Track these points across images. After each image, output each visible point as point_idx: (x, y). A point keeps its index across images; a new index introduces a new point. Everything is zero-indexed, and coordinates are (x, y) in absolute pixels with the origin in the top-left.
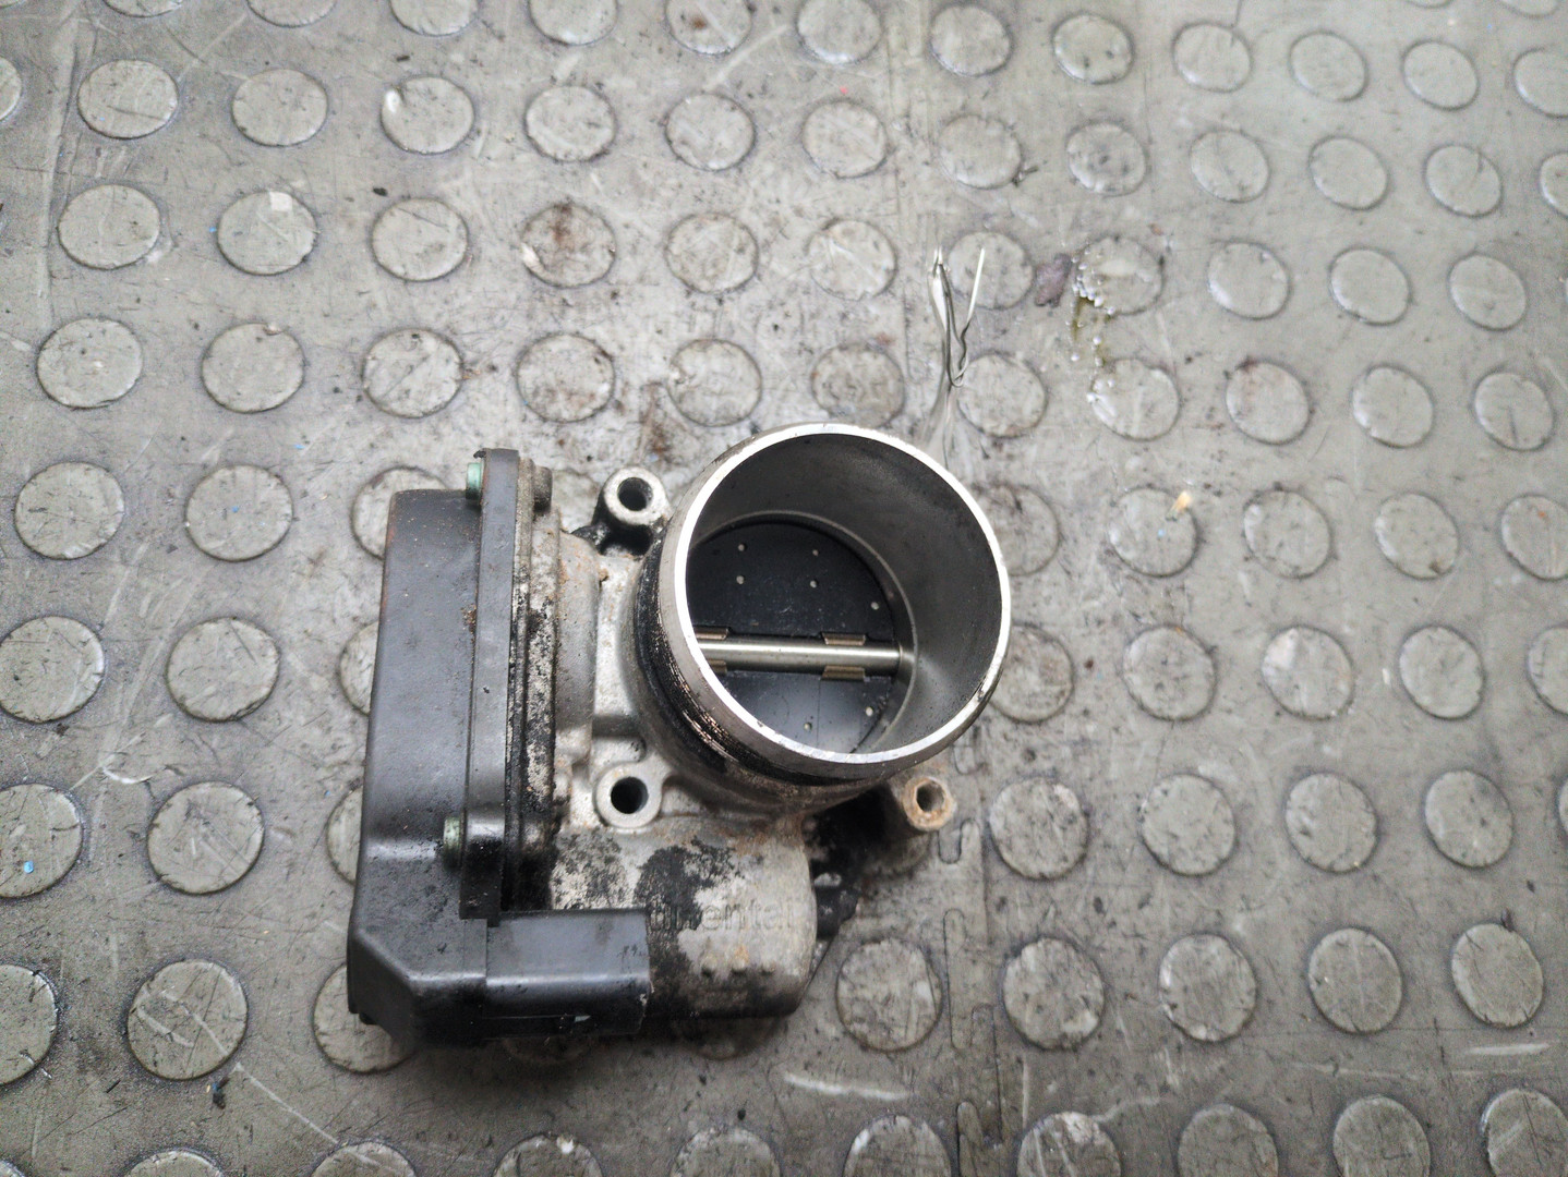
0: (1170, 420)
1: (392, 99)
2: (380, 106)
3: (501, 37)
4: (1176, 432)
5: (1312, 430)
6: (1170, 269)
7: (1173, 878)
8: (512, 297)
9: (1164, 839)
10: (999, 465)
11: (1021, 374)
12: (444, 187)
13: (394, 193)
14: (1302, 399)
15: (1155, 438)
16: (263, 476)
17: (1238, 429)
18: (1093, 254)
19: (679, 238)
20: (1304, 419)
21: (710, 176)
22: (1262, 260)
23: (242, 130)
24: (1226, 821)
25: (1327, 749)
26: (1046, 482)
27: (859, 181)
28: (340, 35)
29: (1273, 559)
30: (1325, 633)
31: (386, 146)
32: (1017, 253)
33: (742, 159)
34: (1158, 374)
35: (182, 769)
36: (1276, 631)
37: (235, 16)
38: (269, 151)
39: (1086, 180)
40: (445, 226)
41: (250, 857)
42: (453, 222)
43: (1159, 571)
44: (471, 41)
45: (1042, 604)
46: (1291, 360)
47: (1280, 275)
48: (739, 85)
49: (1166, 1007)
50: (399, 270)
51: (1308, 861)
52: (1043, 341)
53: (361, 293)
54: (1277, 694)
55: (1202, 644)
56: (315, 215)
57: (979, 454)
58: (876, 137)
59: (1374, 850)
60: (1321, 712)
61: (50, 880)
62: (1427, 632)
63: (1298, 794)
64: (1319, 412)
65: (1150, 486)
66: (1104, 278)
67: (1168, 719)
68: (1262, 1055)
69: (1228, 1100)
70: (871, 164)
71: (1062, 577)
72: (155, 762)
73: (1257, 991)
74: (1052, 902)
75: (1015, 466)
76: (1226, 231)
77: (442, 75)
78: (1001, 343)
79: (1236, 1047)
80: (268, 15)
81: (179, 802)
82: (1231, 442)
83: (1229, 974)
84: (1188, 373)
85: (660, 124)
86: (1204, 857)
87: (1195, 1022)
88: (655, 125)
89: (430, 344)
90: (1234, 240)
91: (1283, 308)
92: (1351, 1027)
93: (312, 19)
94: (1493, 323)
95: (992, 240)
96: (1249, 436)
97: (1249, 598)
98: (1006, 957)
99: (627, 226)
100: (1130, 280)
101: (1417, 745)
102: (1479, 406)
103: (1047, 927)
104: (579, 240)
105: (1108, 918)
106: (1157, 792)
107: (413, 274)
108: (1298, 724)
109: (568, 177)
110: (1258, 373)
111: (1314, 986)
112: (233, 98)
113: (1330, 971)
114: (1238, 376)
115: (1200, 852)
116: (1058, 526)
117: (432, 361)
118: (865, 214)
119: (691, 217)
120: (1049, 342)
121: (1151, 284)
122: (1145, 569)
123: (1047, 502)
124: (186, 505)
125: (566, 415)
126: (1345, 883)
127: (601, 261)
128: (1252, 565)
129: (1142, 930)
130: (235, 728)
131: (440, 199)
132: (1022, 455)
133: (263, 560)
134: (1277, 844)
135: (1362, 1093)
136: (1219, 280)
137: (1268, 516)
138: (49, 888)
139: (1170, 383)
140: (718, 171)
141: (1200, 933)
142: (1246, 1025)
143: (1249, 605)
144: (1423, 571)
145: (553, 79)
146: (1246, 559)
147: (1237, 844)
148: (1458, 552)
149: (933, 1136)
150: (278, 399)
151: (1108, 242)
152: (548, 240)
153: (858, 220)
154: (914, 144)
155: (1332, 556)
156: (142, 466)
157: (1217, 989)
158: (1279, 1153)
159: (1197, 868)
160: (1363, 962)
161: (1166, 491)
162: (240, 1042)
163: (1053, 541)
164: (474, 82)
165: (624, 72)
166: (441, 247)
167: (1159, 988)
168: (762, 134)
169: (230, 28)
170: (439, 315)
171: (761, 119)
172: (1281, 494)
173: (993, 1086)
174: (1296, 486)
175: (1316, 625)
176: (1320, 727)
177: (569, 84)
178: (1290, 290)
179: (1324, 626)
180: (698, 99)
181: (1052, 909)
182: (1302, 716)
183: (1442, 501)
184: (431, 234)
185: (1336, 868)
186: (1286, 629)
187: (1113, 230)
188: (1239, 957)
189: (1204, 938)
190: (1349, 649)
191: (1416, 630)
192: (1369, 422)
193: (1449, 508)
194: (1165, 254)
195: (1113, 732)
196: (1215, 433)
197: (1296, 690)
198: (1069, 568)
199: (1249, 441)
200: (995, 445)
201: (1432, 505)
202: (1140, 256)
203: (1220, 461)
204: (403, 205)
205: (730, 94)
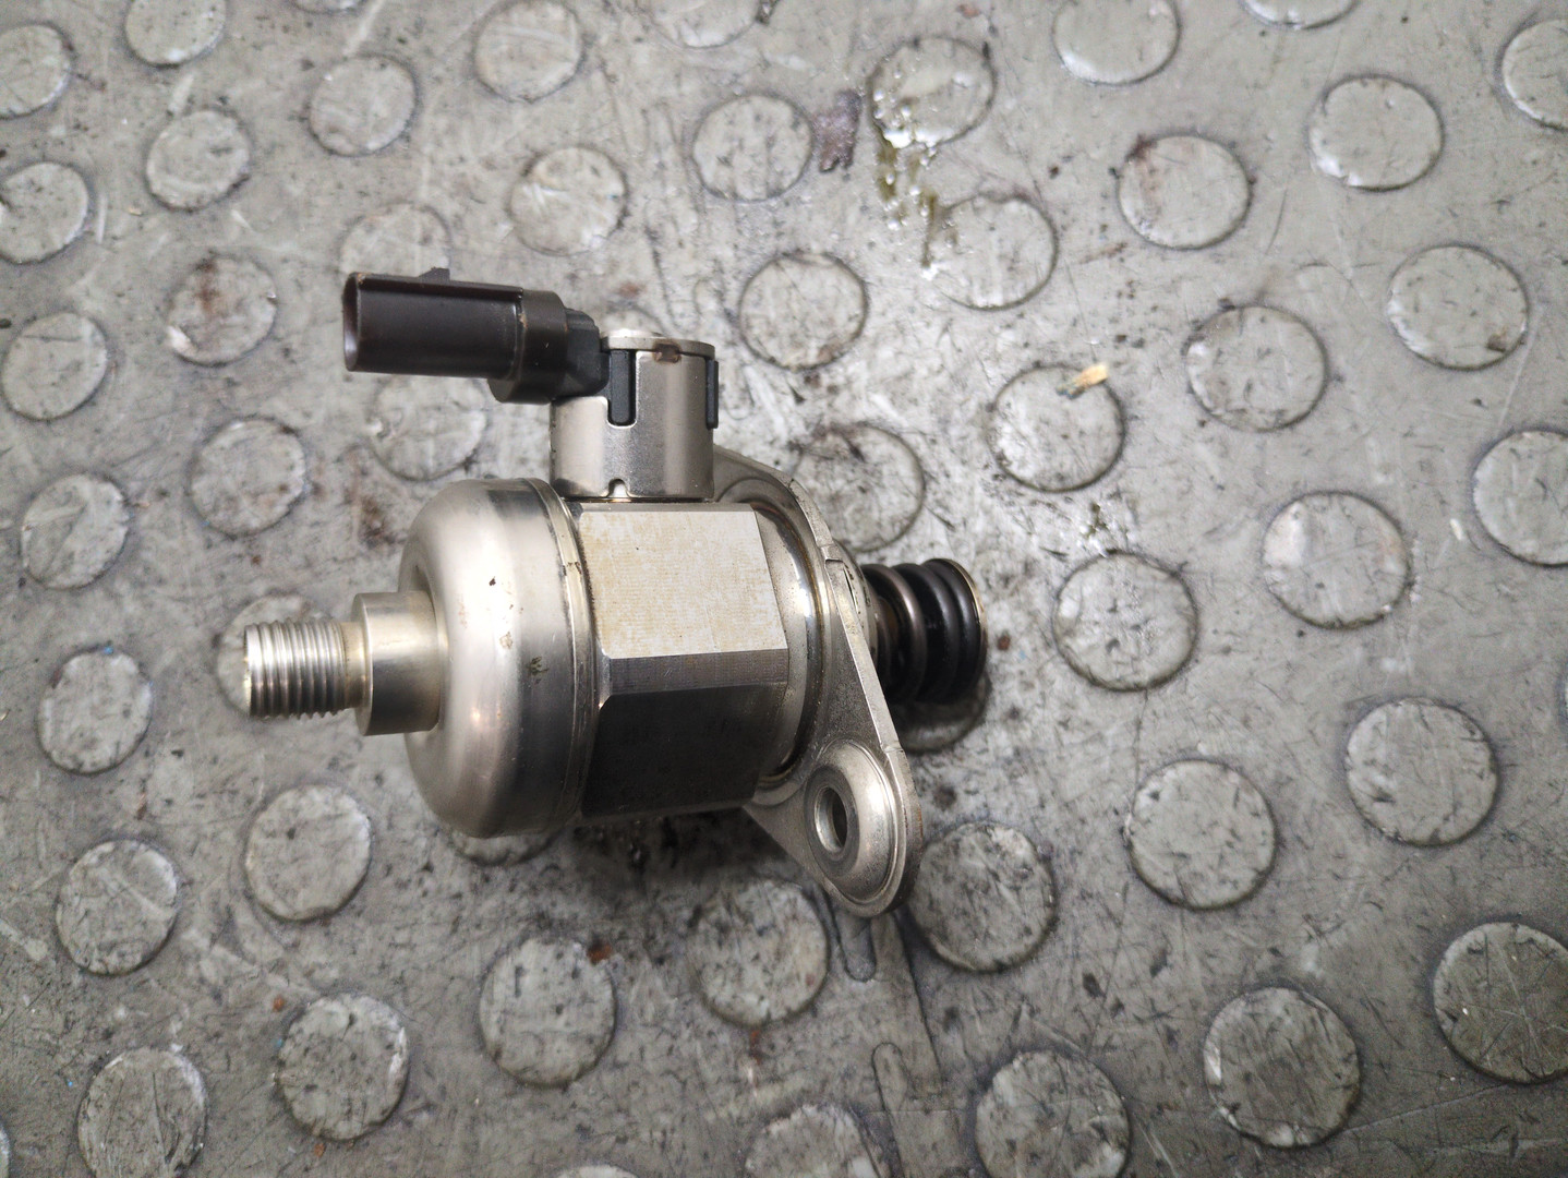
0: (1045, 265)
3: (102, 86)
4: (1058, 277)
5: (1257, 208)
6: (998, 59)
7: (1193, 919)
8: (169, 396)
9: (1168, 865)
10: (816, 406)
11: (823, 274)
12: (74, 291)
13: (16, 321)
14: (1234, 170)
15: (1029, 296)
17: (1147, 242)
18: (888, 76)
20: (1244, 196)
21: (372, 160)
24: (1256, 814)
25: (1388, 665)
26: (887, 409)
27: (558, 96)
29: (1243, 411)
30: (1350, 494)
32: (783, 113)
33: (409, 124)
34: (1013, 207)
36: (1270, 515)
40: (75, 339)
42: (87, 329)
43: (1077, 481)
44: (71, 103)
46: (1204, 120)
47: (1161, 9)
48: (386, 35)
49: (1224, 1111)
50: (39, 414)
51: (1396, 839)
52: (844, 218)
54: (1294, 605)
55: (1162, 567)
57: (790, 400)
58: (566, 31)
59: (1497, 795)
60: (1367, 611)
62: (1506, 444)
64: (1263, 180)
65: (1038, 365)
66: (907, 102)
67: (1137, 688)
68: (1390, 1148)
70: (568, 68)
71: (940, 533)
73: (1359, 1053)
74: (1023, 998)
75: (841, 401)
77: (45, 159)
78: (787, 241)
79: (1344, 1144)
82: (1139, 264)
83: (1309, 1040)
84: (1056, 191)
85: (302, 119)
86: (1232, 875)
87: (1274, 1124)
88: (294, 122)
89: (85, 487)
91: (1175, 50)
92: (1522, 1075)
95: (746, 108)
96: (1165, 247)
97: (1220, 480)
98: (972, 1093)
99: (285, 260)
100: (943, 93)
101: (1531, 619)
102: (1511, 89)
103: (1023, 1034)
104: (230, 298)
105: (1110, 1001)
106: (1144, 800)
107: (55, 410)
108: (1335, 638)
109: (207, 226)
110: (1157, 156)
111: (1447, 1026)
113: (1468, 997)
114: (1132, 172)
115: (1225, 871)
116: (918, 463)
117: (92, 509)
118: (575, 135)
119: (359, 219)
120: (853, 214)
121: (978, 86)
122: (1054, 484)
123: (895, 436)
125: (255, 523)
126: (1463, 855)
127: (264, 315)
128: (1213, 429)
129: (1163, 1005)
131: (69, 307)
132: (849, 382)
134: (1343, 826)
136: (1072, 47)
137: (1220, 353)
139: (1034, 214)
140: (382, 152)
141: (1249, 987)
142: (1351, 1109)
143: (1221, 487)
144: (1479, 355)
145: (170, 114)
146: (1202, 424)
147: (1279, 842)
148: (1528, 311)
151: (904, 53)
152: (196, 312)
153: (565, 146)
154: (618, 21)
155: (1330, 377)
157: (1296, 1066)
159: (1226, 893)
160: (1520, 971)
161: (1062, 365)
163: (914, 486)
164: (82, 154)
165: (249, 72)
167: (1207, 1086)
168: (426, 81)
170: (91, 449)
171: (422, 62)
172: (1232, 315)
174: (1249, 296)
175: (1330, 486)
176: (1368, 634)
177: (187, 111)
178: (1179, 24)
179: (1341, 484)
180: (340, 71)
181: (1025, 1007)
182: (1338, 626)
183: (1484, 244)
184: (64, 354)
185: (1443, 837)
186: (1284, 508)
187: (908, 34)
188: (1320, 1010)
189: (1260, 994)
190: (1390, 506)
191: (1490, 446)
192: (1341, 167)
193: (1499, 253)
194: (990, 39)
195: (1061, 729)
196: (1115, 259)
197: (1321, 592)
198: (948, 517)
199: (1170, 254)
200: (808, 380)
201: (1470, 255)
202: (954, 55)
203: (1131, 297)
204: (29, 331)
205: (378, 49)
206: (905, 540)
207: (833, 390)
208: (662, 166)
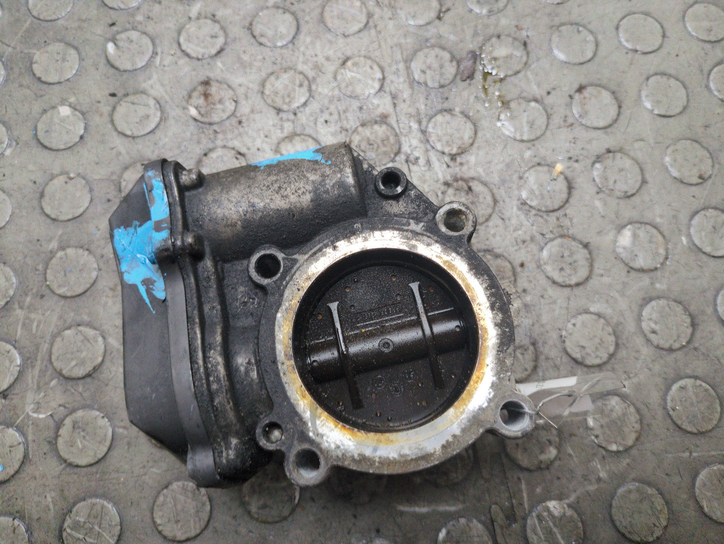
0: (544, 127)
1: (110, 47)
2: (105, 51)
4: (548, 133)
5: (622, 117)
6: (530, 48)
7: (585, 369)
8: (188, 134)
9: (577, 350)
10: (456, 170)
11: (459, 119)
12: (145, 85)
13: (120, 94)
14: (614, 102)
15: (537, 138)
16: (80, 251)
17: (581, 124)
18: (487, 48)
19: (268, 86)
20: (617, 112)
21: (279, 50)
22: (579, 32)
23: (39, 79)
24: (609, 334)
25: (658, 286)
26: (483, 174)
27: (357, 36)
28: (79, 19)
29: (613, 190)
30: (648, 224)
31: (112, 71)
32: (447, 56)
33: (294, 38)
34: (533, 104)
35: (67, 405)
36: (620, 228)
37: (25, 21)
38: (55, 87)
39: (477, 10)
40: (147, 105)
41: (108, 443)
42: (152, 102)
43: (552, 209)
44: (145, 8)
45: (491, 238)
46: (605, 82)
47: (590, 38)
48: (285, 1)
49: (593, 437)
50: (129, 133)
51: (658, 347)
52: (468, 100)
53: (112, 149)
54: (627, 261)
55: (581, 243)
56: (83, 114)
57: (445, 166)
58: (361, 11)
59: (693, 334)
60: (652, 266)
61: (12, 472)
62: (702, 212)
63: (646, 312)
64: (624, 106)
65: (539, 164)
66: (495, 59)
67: (570, 286)
68: (649, 454)
69: (634, 480)
70: (361, 25)
71: (500, 222)
72: (54, 404)
73: (641, 420)
75: (465, 168)
76: (557, 21)
77: (134, 28)
78: (446, 105)
79: (634, 452)
80: (41, 17)
81: (68, 421)
82: (578, 132)
83: (624, 414)
84: (549, 100)
85: (249, 29)
86: (601, 355)
87: (610, 443)
88: (245, 30)
90: (562, 24)
91: (595, 54)
92: (695, 431)
93: (63, 14)
94: (714, 39)
95: (432, 52)
96: (588, 127)
97: (603, 214)
99: (240, 85)
100: (509, 57)
101: (707, 274)
102: (712, 85)
104: (217, 98)
106: (570, 326)
107: (136, 133)
108: (640, 275)
109: (206, 66)
110: (587, 93)
111: (671, 412)
112: (32, 63)
113: (679, 403)
114: (577, 96)
115: (598, 353)
116: (493, 195)
118: (363, 53)
119: (272, 73)
120: (472, 99)
121: (521, 57)
122: (543, 209)
123: (485, 184)
124: (45, 274)
126: (679, 355)
127: (230, 106)
128: (601, 195)
130: (88, 380)
131: (143, 92)
132: (468, 162)
133: (88, 293)
134: (639, 341)
135: (707, 464)
136: (557, 47)
137: (605, 168)
138: (13, 476)
139: (541, 108)
140: (282, 47)
141: (605, 396)
142: (637, 439)
143: (603, 217)
144: (696, 180)
145: (190, 18)
146: (598, 193)
147: (617, 345)
148: (713, 166)
149: (480, 526)
150: (81, 210)
151: (494, 40)
152: (201, 101)
153: (359, 56)
154: (382, 10)
155: (644, 182)
156: (20, 258)
157: (619, 423)
158: (667, 503)
159: (598, 361)
160: (697, 395)
161: (548, 165)
162: (120, 536)
163: (492, 203)
164: (150, 29)
165: (225, 6)
166: (148, 116)
167: (588, 428)
168: (302, 22)
169: (24, 28)
170: (153, 152)
171: (300, 14)
172: (611, 155)
173: (507, 494)
174: (618, 149)
175: (642, 221)
176: (652, 274)
177: (198, 18)
178: (597, 45)
179: (645, 220)
180: (265, 12)
182: (642, 270)
183: (699, 140)
184: (142, 111)
185: (674, 347)
186: (625, 226)
187: (496, 33)
188: (628, 404)
189: (608, 397)
190: (662, 229)
191: (697, 213)
192: (652, 106)
193: (704, 145)
194: (526, 40)
195: (541, 298)
196: (569, 129)
197: (636, 257)
198: (503, 217)
199: (589, 129)
200: (452, 159)
201: (694, 144)
202: (513, 43)
203: (574, 143)
204: (125, 99)
205: (281, 5)
206: (486, 224)
207: (461, 164)
208: (398, 69)
